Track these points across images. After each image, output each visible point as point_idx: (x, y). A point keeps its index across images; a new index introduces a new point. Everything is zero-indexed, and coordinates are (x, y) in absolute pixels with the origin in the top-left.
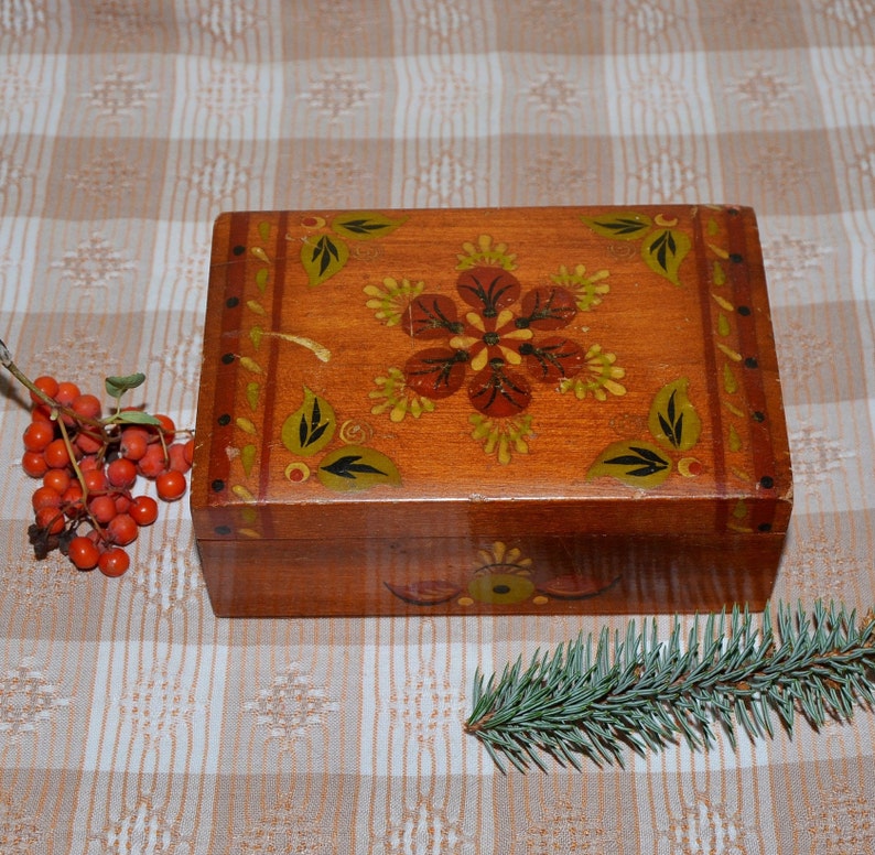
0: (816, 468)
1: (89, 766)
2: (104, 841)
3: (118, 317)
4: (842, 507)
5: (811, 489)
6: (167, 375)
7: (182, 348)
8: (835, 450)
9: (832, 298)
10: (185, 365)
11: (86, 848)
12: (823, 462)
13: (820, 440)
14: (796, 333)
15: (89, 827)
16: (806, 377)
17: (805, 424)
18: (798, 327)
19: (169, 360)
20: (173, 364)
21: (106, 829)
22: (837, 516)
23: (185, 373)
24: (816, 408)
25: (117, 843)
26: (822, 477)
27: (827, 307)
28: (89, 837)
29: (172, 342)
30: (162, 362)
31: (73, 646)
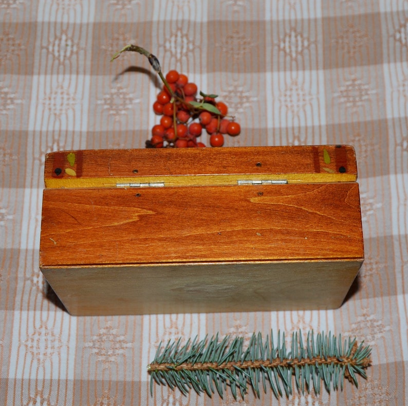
0: (357, 99)
1: (23, 247)
2: (32, 281)
3: (24, 24)
4: (368, 119)
5: (355, 110)
6: (50, 56)
7: (57, 42)
8: (367, 90)
9: (369, 11)
10: (59, 51)
11: (24, 284)
12: (361, 96)
13: (360, 85)
14: (351, 30)
15: (25, 275)
16: (354, 53)
17: (353, 77)
18: (352, 27)
19: (51, 48)
20: (53, 51)
21: (33, 275)
22: (366, 123)
23: (59, 56)
24: (359, 69)
25: (38, 282)
26: (359, 103)
27: (366, 16)
28: (26, 279)
29: (52, 40)
30: (48, 49)
31: (13, 190)
